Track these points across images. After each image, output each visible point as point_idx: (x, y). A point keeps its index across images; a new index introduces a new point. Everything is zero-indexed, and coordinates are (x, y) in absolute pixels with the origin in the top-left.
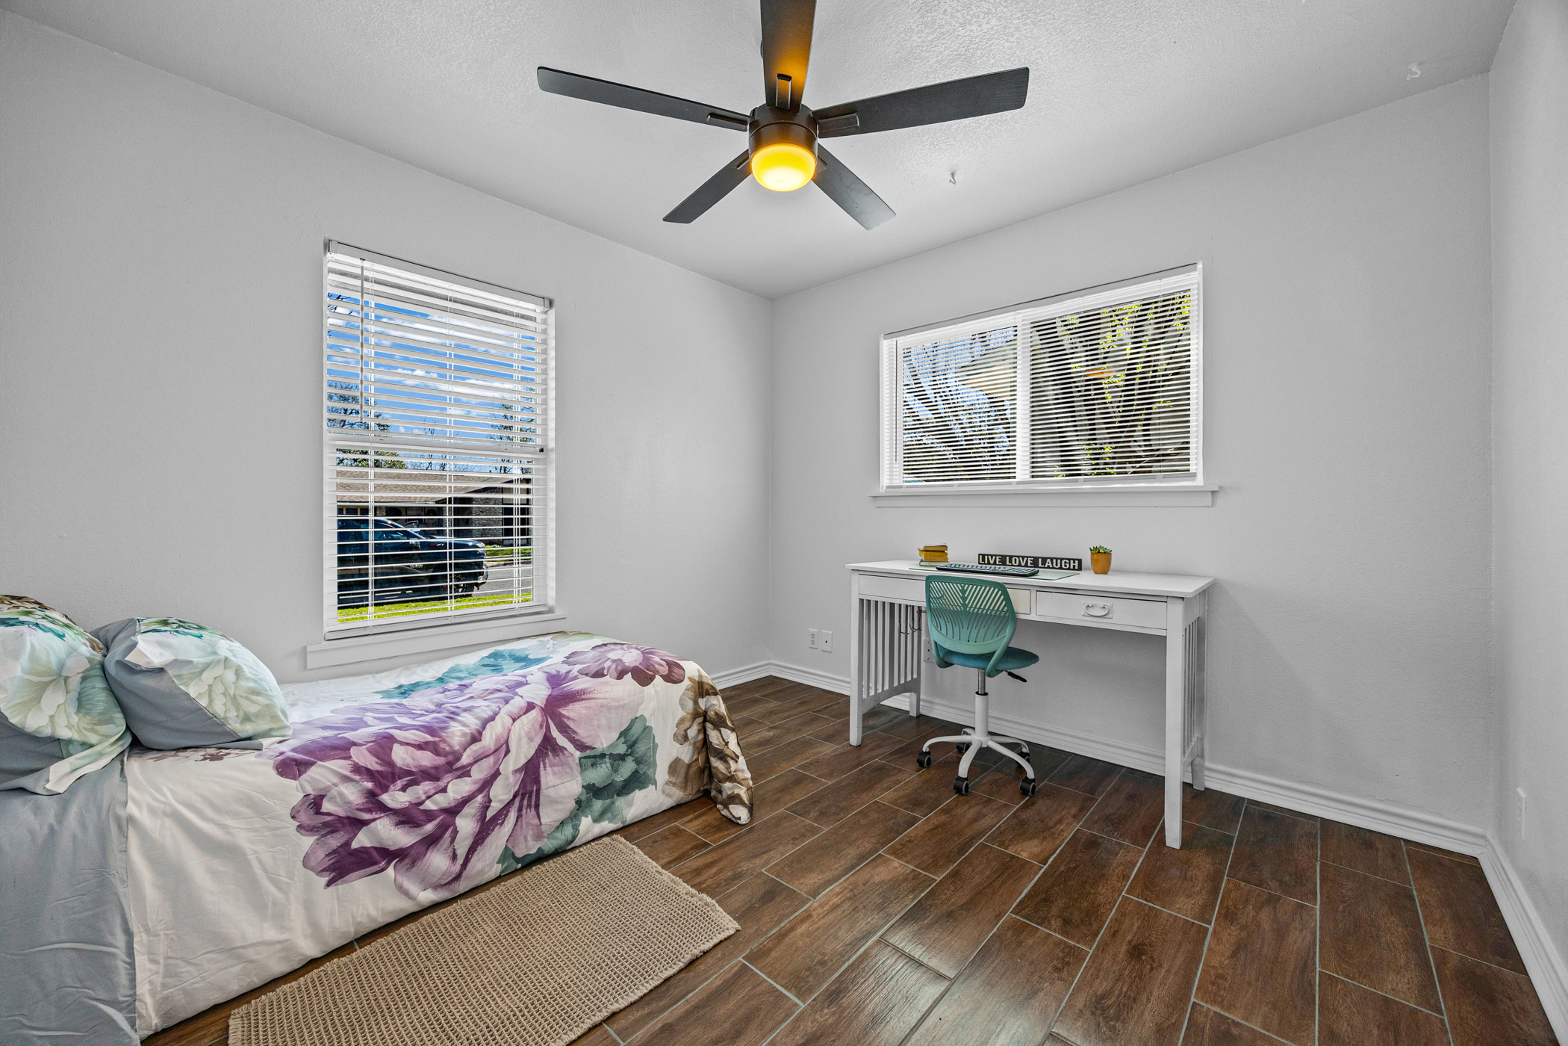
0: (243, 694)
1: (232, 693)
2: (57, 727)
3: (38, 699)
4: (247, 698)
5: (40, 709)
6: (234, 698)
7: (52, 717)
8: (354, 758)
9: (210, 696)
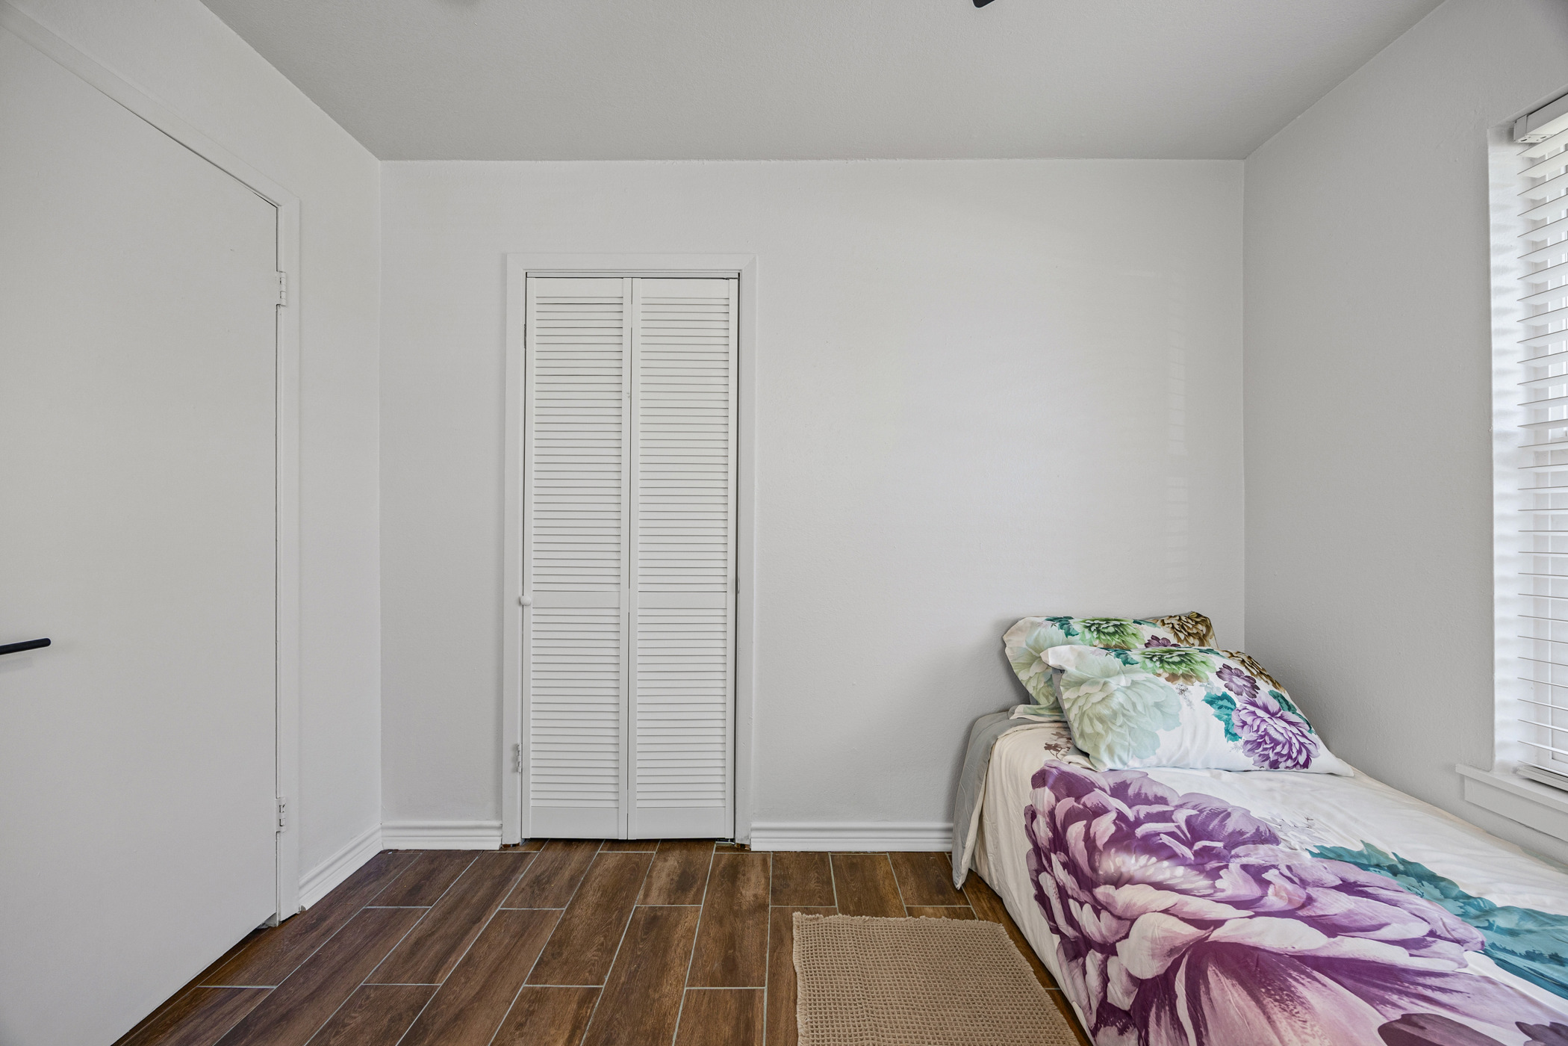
0: (1091, 715)
1: (1084, 709)
2: (1029, 684)
3: (1030, 665)
4: (1091, 720)
5: (1029, 670)
6: (1083, 714)
7: (1030, 677)
8: (1058, 804)
9: (1073, 704)
